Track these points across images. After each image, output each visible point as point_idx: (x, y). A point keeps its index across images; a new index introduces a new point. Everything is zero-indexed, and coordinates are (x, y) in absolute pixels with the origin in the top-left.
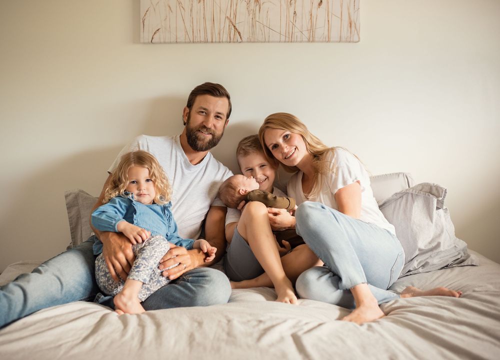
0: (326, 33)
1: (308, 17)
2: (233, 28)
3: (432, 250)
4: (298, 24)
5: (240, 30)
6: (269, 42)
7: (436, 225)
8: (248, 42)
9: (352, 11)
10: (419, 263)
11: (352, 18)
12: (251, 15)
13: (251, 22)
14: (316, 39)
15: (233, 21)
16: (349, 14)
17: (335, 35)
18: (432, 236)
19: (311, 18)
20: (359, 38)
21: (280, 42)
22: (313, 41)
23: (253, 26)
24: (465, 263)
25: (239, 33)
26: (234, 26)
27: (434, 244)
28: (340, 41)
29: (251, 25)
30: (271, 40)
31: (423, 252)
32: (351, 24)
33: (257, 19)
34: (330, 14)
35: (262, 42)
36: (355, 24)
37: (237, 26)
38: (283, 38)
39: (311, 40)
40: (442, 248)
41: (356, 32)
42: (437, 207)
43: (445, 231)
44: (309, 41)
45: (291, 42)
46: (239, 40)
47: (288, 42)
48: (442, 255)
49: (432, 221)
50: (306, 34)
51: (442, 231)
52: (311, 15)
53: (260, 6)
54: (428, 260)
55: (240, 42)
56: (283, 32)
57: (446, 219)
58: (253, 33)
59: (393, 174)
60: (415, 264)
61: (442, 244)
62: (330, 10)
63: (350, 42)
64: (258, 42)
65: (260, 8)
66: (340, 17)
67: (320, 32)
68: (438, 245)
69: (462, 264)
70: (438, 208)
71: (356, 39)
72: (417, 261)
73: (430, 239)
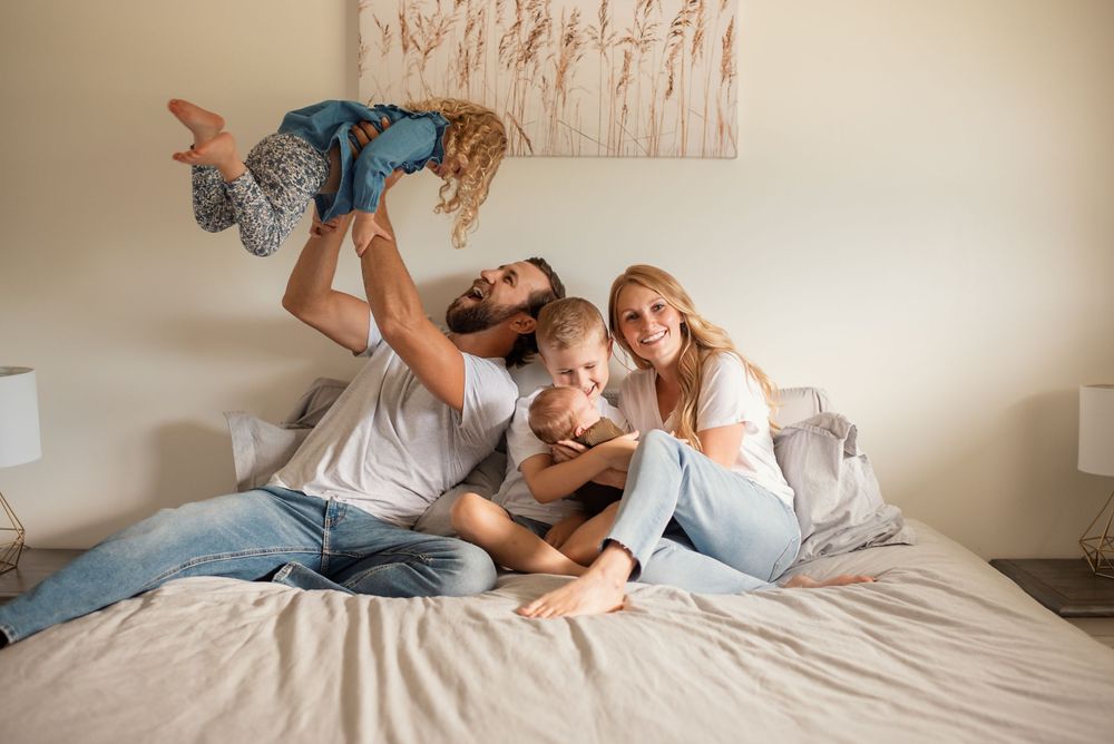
0: (679, 143)
1: (648, 114)
2: (518, 132)
3: (836, 524)
4: (630, 127)
5: (530, 135)
6: (579, 156)
7: (846, 483)
8: (543, 156)
9: (724, 106)
10: (816, 548)
11: (724, 119)
12: (549, 110)
13: (548, 122)
14: (662, 154)
15: (518, 121)
16: (719, 111)
17: (693, 145)
18: (837, 500)
19: (652, 117)
20: (736, 152)
21: (599, 156)
22: (656, 156)
23: (552, 128)
24: (892, 541)
25: (528, 141)
26: (520, 130)
27: (839, 515)
28: (703, 157)
29: (548, 127)
30: (582, 154)
31: (821, 528)
32: (722, 128)
33: (560, 117)
34: (686, 110)
35: (567, 156)
36: (729, 128)
37: (525, 131)
38: (604, 151)
39: (652, 153)
40: (852, 522)
41: (730, 141)
42: (845, 453)
43: (860, 491)
44: (649, 156)
45: (618, 156)
46: (528, 153)
47: (613, 157)
48: (854, 531)
49: (837, 479)
50: (644, 143)
51: (855, 494)
52: (653, 111)
53: (565, 94)
54: (831, 542)
55: (530, 156)
56: (604, 140)
57: (864, 473)
58: (553, 141)
59: (796, 389)
60: (809, 548)
61: (853, 515)
62: (686, 103)
63: (721, 158)
64: (561, 156)
65: (565, 99)
66: (703, 114)
67: (668, 141)
68: (847, 516)
69: (887, 542)
70: (847, 455)
71: (730, 152)
72: (812, 543)
73: (834, 507)
